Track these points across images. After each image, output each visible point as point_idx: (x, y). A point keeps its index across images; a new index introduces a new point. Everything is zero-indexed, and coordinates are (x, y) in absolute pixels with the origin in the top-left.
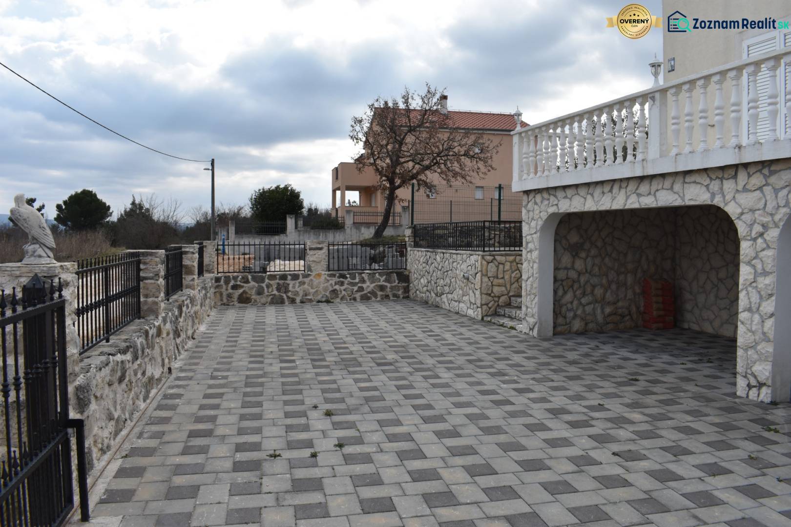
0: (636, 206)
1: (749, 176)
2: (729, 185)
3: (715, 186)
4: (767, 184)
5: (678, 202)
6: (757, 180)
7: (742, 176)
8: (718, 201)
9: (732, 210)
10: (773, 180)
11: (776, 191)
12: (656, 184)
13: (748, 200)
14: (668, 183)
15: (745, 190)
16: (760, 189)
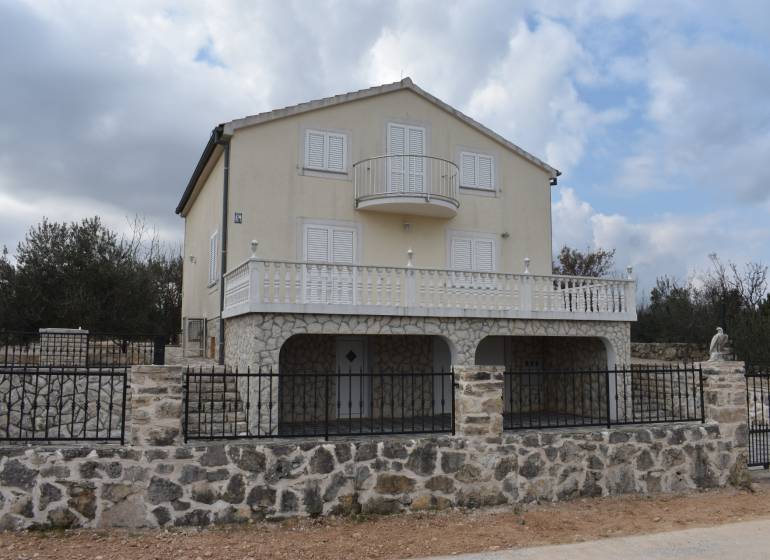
0: (389, 333)
1: (462, 323)
2: (451, 326)
3: (443, 326)
4: (470, 328)
5: (421, 333)
6: (466, 325)
7: (458, 323)
8: (445, 333)
9: (453, 338)
10: (473, 326)
11: (475, 331)
12: (404, 322)
13: (462, 334)
14: (413, 322)
15: (460, 329)
16: (467, 329)
